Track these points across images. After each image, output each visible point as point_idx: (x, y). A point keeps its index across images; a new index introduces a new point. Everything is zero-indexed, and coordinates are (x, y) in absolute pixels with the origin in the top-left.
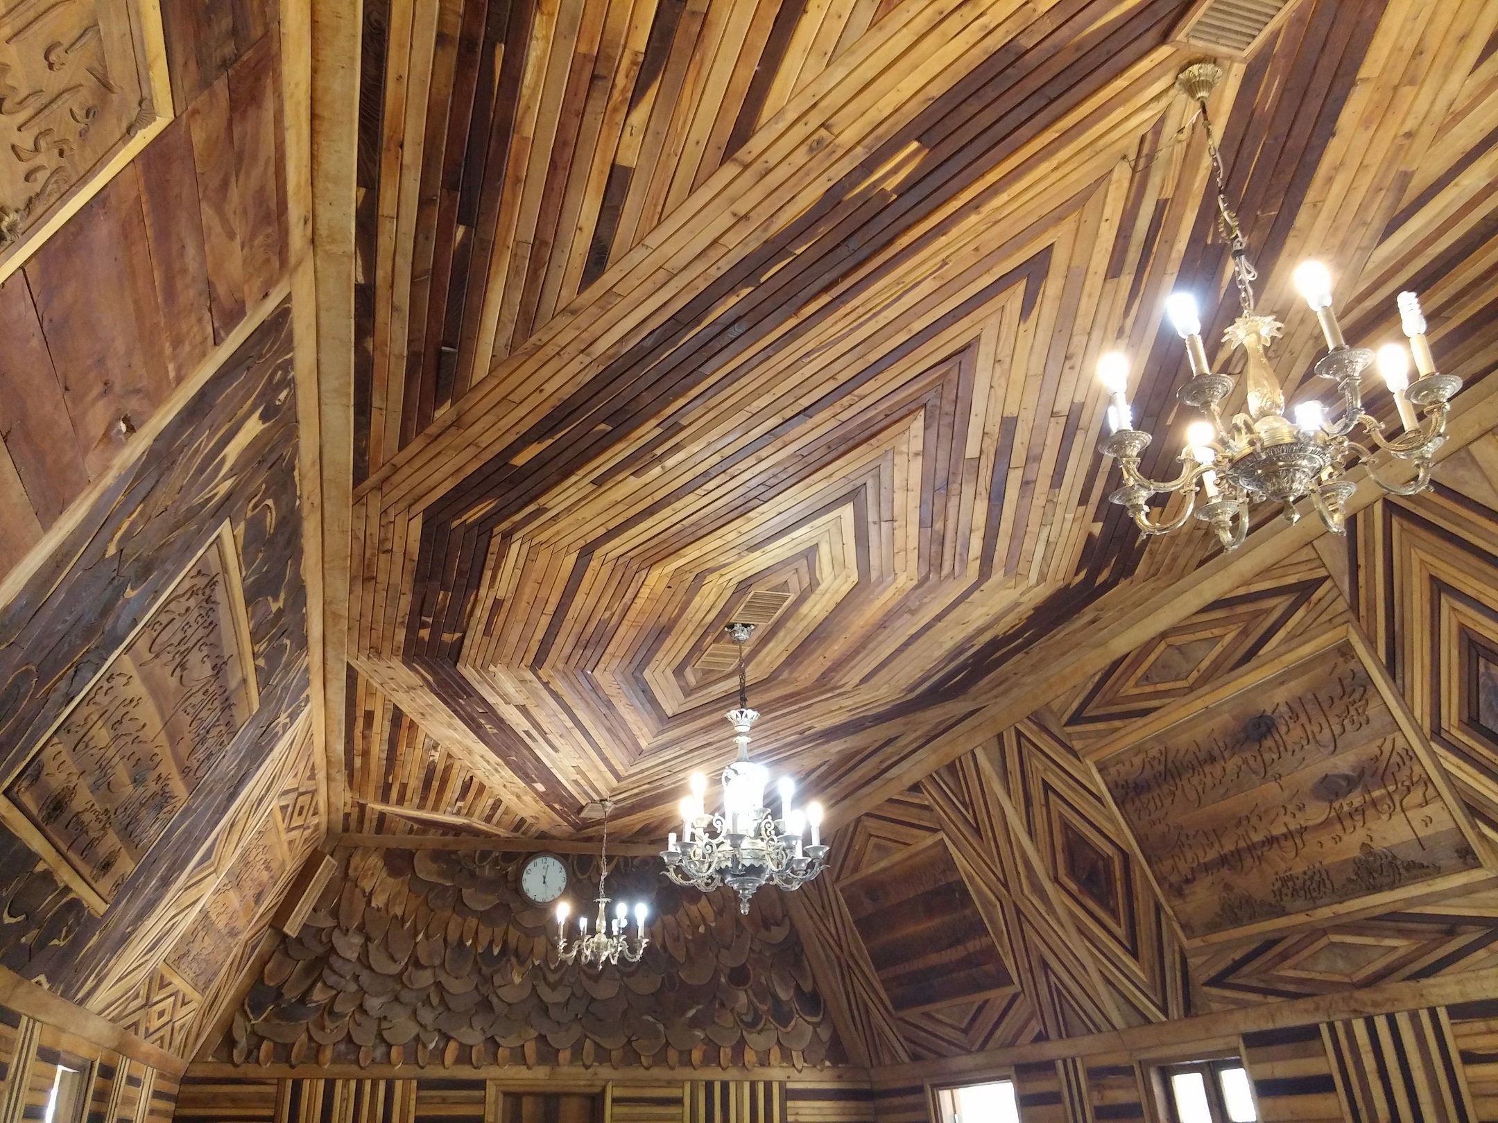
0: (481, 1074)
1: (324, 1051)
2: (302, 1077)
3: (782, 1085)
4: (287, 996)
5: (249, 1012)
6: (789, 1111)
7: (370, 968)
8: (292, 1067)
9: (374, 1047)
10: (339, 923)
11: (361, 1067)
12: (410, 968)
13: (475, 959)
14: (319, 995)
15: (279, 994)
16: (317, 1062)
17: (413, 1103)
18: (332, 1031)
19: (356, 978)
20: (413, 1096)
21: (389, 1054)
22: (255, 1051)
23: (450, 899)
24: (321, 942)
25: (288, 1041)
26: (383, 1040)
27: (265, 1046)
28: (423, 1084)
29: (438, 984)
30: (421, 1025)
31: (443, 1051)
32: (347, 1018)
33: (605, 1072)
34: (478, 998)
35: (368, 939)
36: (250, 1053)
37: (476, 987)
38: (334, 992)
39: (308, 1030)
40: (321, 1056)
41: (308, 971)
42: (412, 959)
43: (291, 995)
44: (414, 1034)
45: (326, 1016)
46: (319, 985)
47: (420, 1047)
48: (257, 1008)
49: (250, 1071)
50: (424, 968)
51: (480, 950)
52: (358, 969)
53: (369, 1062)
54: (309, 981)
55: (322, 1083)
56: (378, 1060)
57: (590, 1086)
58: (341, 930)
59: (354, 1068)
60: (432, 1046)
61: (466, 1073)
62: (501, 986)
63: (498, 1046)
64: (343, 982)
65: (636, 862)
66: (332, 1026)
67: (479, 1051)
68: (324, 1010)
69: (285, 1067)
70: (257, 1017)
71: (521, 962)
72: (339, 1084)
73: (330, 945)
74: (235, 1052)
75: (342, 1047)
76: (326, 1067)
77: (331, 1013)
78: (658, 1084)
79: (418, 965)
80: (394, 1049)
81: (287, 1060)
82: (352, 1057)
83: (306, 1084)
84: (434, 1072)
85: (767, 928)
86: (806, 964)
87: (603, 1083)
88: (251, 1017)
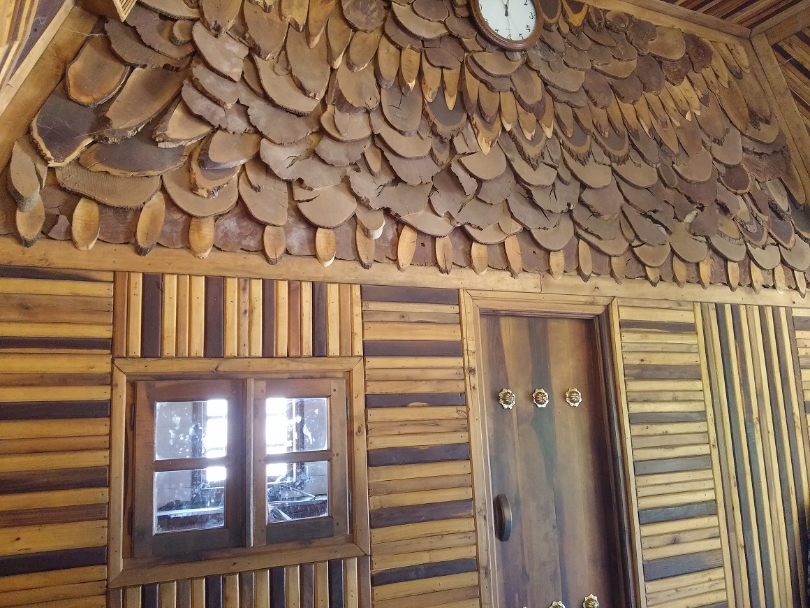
0: (453, 280)
1: (199, 229)
2: (161, 271)
3: (788, 311)
4: (117, 124)
5: (42, 145)
6: (799, 344)
7: (266, 97)
8: (140, 251)
9: (288, 229)
10: (202, 14)
11: (267, 259)
12: (330, 108)
13: (423, 109)
14: (178, 130)
15: (101, 121)
16: (188, 247)
17: (358, 321)
18: (210, 193)
19: (244, 110)
20: (357, 310)
21: (313, 241)
22: (63, 219)
23: (375, 14)
24: (172, 39)
25: (131, 203)
26: (302, 218)
27: (82, 211)
28: (369, 293)
29: (376, 138)
30: (358, 199)
31: (395, 244)
32: (235, 176)
33: (607, 286)
34: (437, 169)
35: (254, 51)
36: (51, 221)
37: (431, 153)
38: (205, 130)
39: (163, 189)
40: (194, 237)
41: (152, 87)
42: (332, 94)
43: (125, 123)
44: (349, 214)
45: (195, 166)
46: (177, 113)
47: (360, 235)
48: (60, 139)
49: (55, 254)
50: (351, 108)
51: (429, 99)
52: (245, 97)
53: (281, 251)
54: (157, 106)
55: (200, 284)
56: (295, 251)
57: (592, 304)
58: (208, 27)
59: (257, 260)
60: (377, 234)
61: (429, 278)
62: (464, 154)
63: (470, 239)
64: (221, 113)
65: (608, 16)
66: (211, 185)
67: (444, 246)
68: (190, 156)
69: (128, 251)
70: (61, 154)
71: (488, 125)
72: (232, 286)
73: (190, 49)
74: (20, 217)
75: (231, 224)
76: (206, 255)
77: (204, 162)
78: (666, 305)
79: (341, 102)
80: (320, 234)
81: (130, 239)
82: (252, 243)
83: (170, 284)
84: (385, 274)
85: (756, 126)
86: (795, 170)
87: (606, 301)
88: (49, 154)
